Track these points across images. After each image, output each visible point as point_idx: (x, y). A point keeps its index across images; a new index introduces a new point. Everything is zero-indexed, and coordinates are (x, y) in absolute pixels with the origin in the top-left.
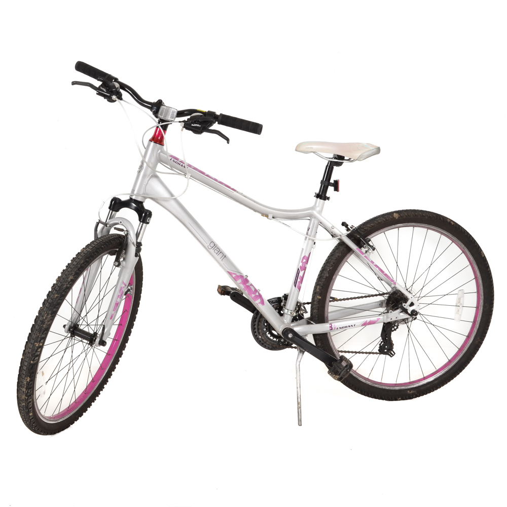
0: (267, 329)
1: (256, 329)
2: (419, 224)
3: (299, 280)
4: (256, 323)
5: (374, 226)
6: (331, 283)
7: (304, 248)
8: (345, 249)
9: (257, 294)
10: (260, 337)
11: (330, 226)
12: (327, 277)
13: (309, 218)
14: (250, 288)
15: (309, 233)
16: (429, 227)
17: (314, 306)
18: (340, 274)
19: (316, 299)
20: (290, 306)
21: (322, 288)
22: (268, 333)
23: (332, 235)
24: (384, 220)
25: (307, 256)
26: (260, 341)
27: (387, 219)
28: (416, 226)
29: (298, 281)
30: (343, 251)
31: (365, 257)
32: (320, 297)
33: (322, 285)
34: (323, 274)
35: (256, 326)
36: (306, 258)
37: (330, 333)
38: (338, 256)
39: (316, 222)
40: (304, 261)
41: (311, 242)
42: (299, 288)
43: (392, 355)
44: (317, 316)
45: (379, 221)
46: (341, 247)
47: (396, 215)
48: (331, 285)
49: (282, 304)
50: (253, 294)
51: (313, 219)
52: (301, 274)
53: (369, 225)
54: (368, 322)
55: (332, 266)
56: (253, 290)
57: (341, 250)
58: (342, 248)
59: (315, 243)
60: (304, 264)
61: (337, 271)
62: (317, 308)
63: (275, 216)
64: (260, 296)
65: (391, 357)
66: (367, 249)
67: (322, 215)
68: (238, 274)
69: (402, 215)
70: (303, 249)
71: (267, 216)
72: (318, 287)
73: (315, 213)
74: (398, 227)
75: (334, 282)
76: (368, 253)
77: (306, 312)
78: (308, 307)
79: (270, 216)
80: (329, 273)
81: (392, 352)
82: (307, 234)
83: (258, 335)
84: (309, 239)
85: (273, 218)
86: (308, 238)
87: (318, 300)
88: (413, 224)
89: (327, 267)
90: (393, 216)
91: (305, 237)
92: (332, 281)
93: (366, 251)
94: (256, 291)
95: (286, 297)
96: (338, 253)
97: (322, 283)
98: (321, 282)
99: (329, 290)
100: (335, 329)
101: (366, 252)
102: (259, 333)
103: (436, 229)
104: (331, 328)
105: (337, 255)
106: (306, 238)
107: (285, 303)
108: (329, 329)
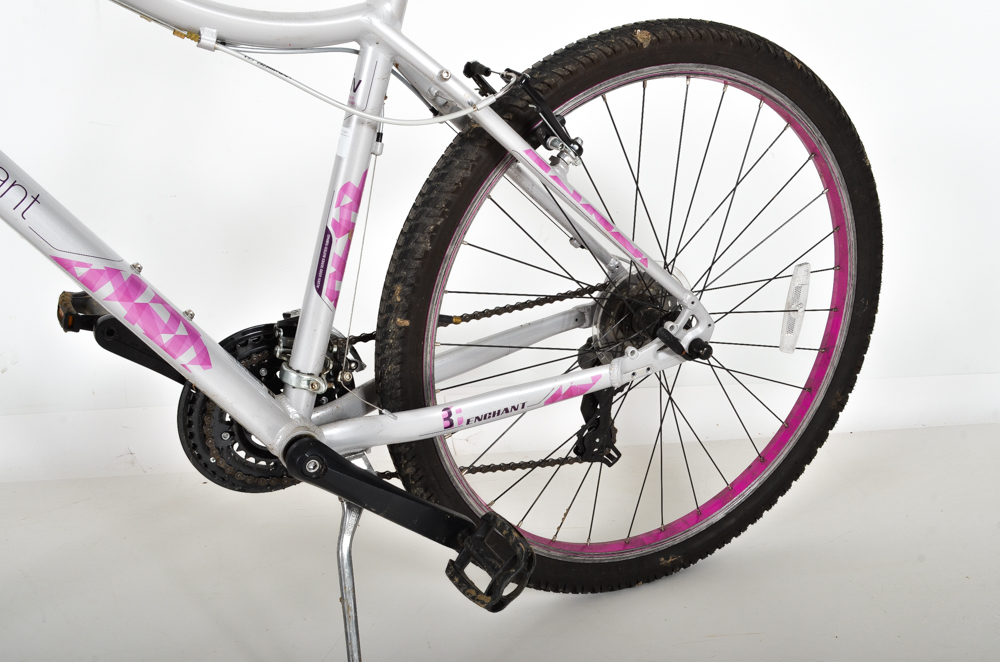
0: (232, 434)
1: (197, 436)
2: (706, 69)
3: (331, 269)
4: (195, 417)
5: (576, 72)
6: (442, 271)
7: (345, 155)
8: (484, 155)
9: (181, 331)
10: (212, 460)
11: (436, 71)
12: (426, 252)
13: (355, 46)
14: (151, 312)
15: (359, 101)
16: (733, 76)
17: (387, 352)
18: (467, 238)
19: (392, 328)
20: (308, 354)
21: (413, 292)
22: (236, 446)
23: (433, 110)
24: (609, 50)
25: (355, 181)
26: (214, 473)
27: (617, 48)
28: (697, 74)
29: (326, 273)
30: (478, 159)
31: (555, 178)
32: (407, 323)
33: (411, 281)
34: (412, 245)
35: (194, 429)
36: (351, 191)
37: (443, 438)
38: (464, 180)
39: (383, 58)
40: (348, 200)
41: (366, 133)
42: (335, 298)
43: (611, 461)
44: (398, 384)
45: (593, 55)
46: (468, 147)
47: (642, 37)
48: (439, 279)
49: (279, 350)
50: (167, 330)
51: (370, 50)
52: (337, 248)
53: (560, 71)
54: (564, 391)
55: (442, 215)
56: (165, 317)
57: (473, 156)
58: (474, 152)
59: (379, 137)
60: (346, 211)
61: (458, 231)
62: (398, 359)
63: (225, 35)
64: (194, 336)
65: (610, 465)
66: (555, 153)
67: (404, 31)
68: (98, 265)
69: (660, 34)
70: (339, 159)
71: (195, 35)
72: (398, 288)
73: (378, 25)
74: (644, 79)
75: (450, 267)
76: (561, 165)
77: (360, 366)
78: (367, 351)
79: (209, 37)
80: (432, 238)
81: (612, 452)
82: (352, 103)
83: (204, 455)
84: (361, 122)
85: (222, 42)
86: (355, 118)
87: (399, 333)
88: (691, 67)
89: (424, 219)
90: (633, 38)
91: (342, 114)
92: (444, 265)
93: (552, 158)
94: (175, 317)
95: (290, 324)
96: (461, 168)
97: (412, 273)
98: (407, 269)
99: (435, 295)
100: (460, 422)
101: (555, 161)
102: (208, 450)
103: (752, 83)
104: (448, 423)
105: (460, 174)
106: (349, 117)
107: (289, 347)
108: (441, 424)
